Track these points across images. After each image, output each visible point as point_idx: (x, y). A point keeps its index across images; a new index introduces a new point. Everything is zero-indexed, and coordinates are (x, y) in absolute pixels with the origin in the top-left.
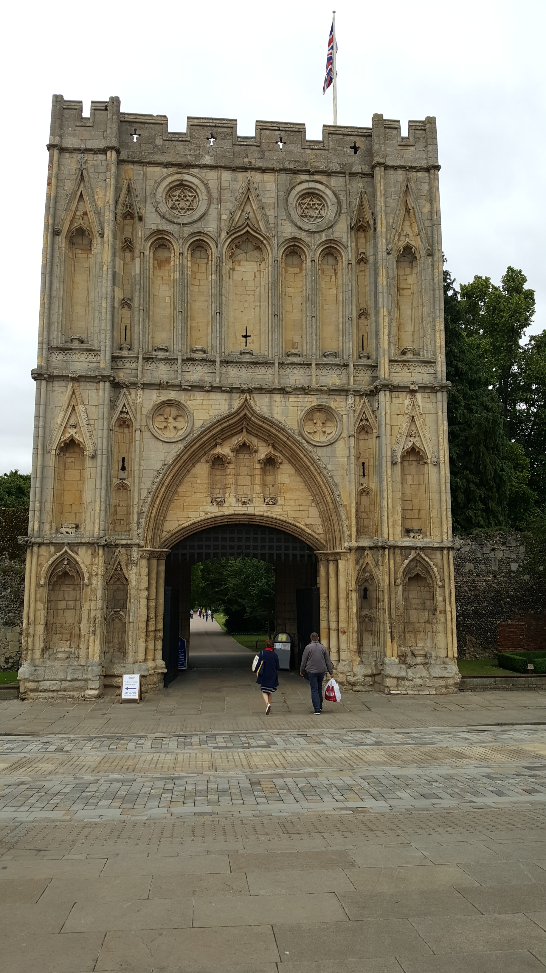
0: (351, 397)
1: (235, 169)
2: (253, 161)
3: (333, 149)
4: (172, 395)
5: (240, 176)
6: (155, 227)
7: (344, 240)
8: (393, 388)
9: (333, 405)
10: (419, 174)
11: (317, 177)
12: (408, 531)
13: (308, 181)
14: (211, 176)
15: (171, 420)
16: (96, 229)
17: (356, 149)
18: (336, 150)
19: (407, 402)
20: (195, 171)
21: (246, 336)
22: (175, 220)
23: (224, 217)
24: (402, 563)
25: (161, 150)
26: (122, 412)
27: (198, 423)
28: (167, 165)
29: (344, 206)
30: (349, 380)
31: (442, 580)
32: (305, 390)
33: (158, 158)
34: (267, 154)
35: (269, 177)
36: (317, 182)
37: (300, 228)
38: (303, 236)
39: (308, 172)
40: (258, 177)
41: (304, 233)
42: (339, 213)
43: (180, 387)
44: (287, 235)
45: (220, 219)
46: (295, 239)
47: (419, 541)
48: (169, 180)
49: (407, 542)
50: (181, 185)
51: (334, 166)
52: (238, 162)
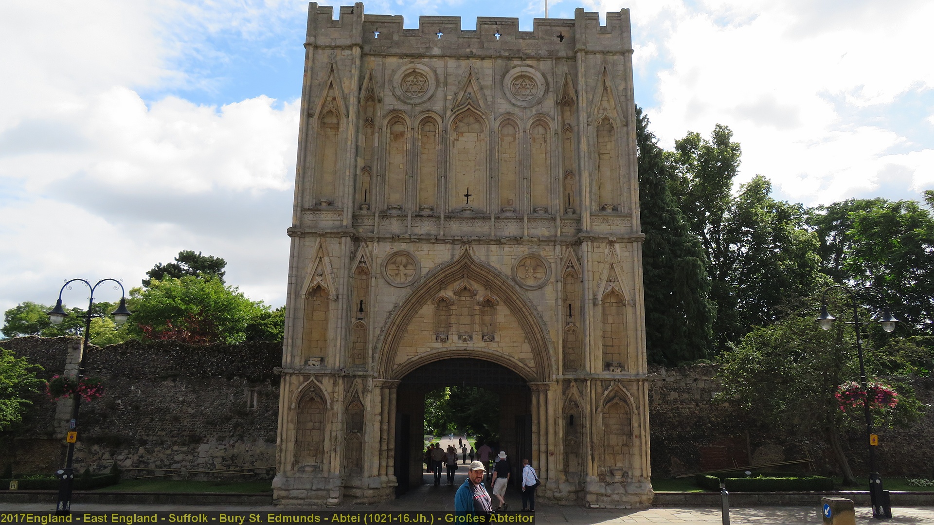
0: (558, 248)
1: (458, 58)
2: (474, 51)
3: (542, 38)
4: (403, 246)
5: (464, 63)
6: (391, 108)
7: (552, 114)
8: (594, 239)
9: (543, 253)
10: (615, 57)
11: (528, 62)
12: (607, 366)
13: (520, 66)
14: (438, 64)
15: (401, 268)
16: (343, 110)
17: (561, 37)
18: (544, 39)
19: (606, 251)
20: (426, 60)
21: (467, 195)
22: (409, 101)
23: (449, 97)
24: (603, 393)
25: (398, 44)
26: (360, 262)
27: (425, 271)
28: (402, 56)
29: (551, 85)
30: (556, 232)
31: (638, 408)
32: (517, 240)
33: (395, 50)
34: (486, 45)
35: (487, 63)
36: (529, 66)
37: (514, 105)
38: (517, 111)
39: (521, 58)
40: (477, 63)
41: (517, 109)
42: (547, 91)
43: (410, 240)
44: (502, 110)
45: (445, 99)
46: (509, 113)
47: (618, 374)
48: (404, 68)
49: (607, 375)
50: (414, 71)
51: (543, 52)
52: (461, 52)
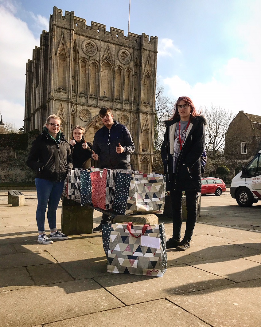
0: (132, 114)
1: (104, 42)
2: (110, 40)
4: (86, 107)
5: (106, 44)
6: (82, 56)
7: (132, 68)
9: (127, 115)
10: (152, 53)
11: (126, 48)
12: (143, 150)
13: (123, 49)
14: (98, 42)
15: (85, 115)
17: (136, 41)
18: (131, 41)
19: (145, 116)
20: (94, 40)
21: (105, 92)
22: (88, 55)
23: (101, 56)
24: (142, 158)
25: (84, 31)
26: (72, 111)
27: (93, 117)
28: (86, 36)
29: (133, 58)
30: (131, 108)
31: (150, 162)
32: (120, 110)
33: (83, 34)
34: (114, 38)
35: (114, 46)
37: (121, 63)
40: (110, 45)
42: (131, 60)
43: (89, 106)
44: (118, 64)
46: (120, 66)
47: (146, 153)
48: (86, 41)
49: (143, 153)
50: (89, 43)
51: (131, 46)
52: (105, 40)
